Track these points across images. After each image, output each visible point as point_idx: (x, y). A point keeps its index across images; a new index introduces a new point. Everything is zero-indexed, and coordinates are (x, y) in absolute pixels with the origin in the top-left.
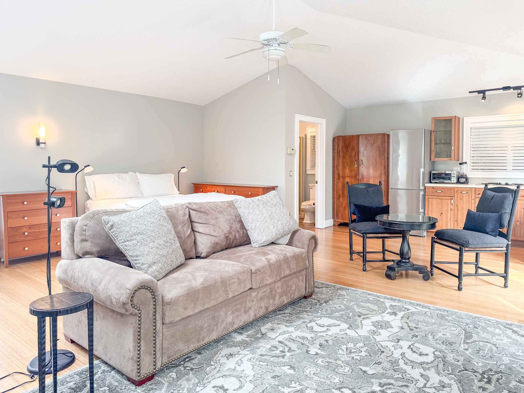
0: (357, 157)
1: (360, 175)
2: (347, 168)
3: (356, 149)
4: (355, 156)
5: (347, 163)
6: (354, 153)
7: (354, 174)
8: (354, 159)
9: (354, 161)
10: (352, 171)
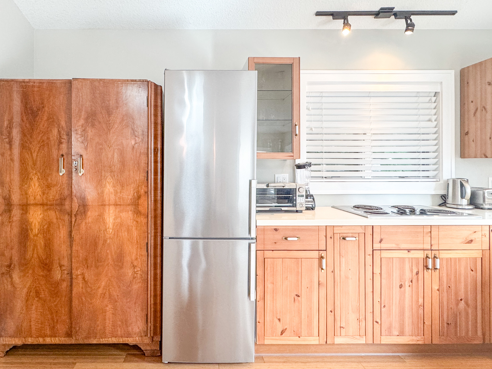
0: (64, 146)
1: (75, 199)
2: (35, 179)
3: (63, 123)
4: (60, 143)
5: (34, 164)
6: (55, 132)
7: (57, 197)
8: (55, 153)
9: (55, 156)
10: (49, 186)
